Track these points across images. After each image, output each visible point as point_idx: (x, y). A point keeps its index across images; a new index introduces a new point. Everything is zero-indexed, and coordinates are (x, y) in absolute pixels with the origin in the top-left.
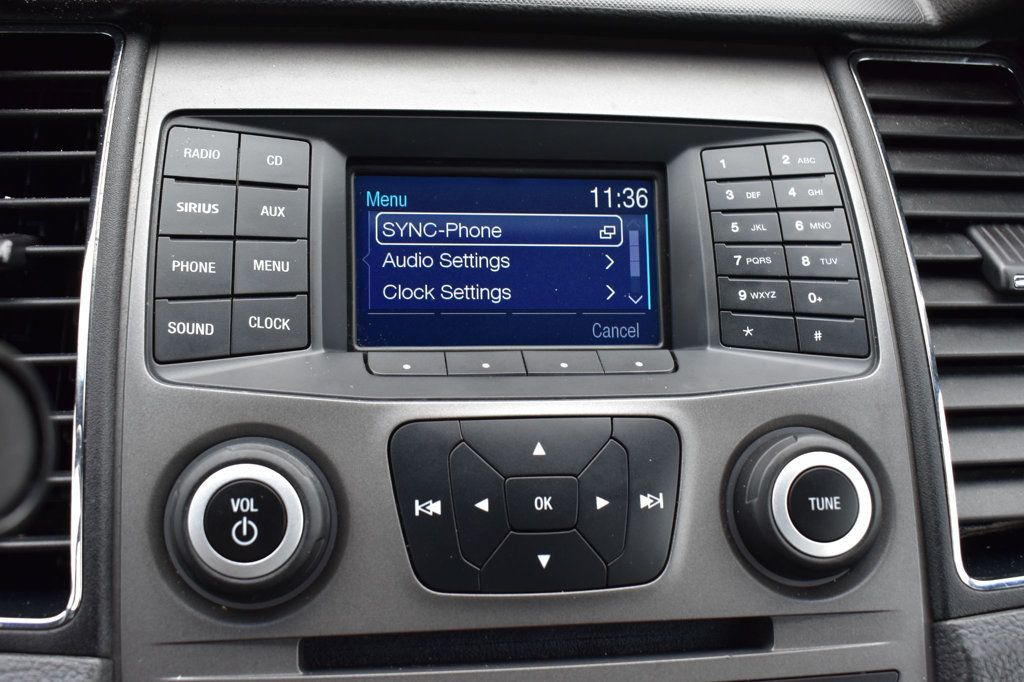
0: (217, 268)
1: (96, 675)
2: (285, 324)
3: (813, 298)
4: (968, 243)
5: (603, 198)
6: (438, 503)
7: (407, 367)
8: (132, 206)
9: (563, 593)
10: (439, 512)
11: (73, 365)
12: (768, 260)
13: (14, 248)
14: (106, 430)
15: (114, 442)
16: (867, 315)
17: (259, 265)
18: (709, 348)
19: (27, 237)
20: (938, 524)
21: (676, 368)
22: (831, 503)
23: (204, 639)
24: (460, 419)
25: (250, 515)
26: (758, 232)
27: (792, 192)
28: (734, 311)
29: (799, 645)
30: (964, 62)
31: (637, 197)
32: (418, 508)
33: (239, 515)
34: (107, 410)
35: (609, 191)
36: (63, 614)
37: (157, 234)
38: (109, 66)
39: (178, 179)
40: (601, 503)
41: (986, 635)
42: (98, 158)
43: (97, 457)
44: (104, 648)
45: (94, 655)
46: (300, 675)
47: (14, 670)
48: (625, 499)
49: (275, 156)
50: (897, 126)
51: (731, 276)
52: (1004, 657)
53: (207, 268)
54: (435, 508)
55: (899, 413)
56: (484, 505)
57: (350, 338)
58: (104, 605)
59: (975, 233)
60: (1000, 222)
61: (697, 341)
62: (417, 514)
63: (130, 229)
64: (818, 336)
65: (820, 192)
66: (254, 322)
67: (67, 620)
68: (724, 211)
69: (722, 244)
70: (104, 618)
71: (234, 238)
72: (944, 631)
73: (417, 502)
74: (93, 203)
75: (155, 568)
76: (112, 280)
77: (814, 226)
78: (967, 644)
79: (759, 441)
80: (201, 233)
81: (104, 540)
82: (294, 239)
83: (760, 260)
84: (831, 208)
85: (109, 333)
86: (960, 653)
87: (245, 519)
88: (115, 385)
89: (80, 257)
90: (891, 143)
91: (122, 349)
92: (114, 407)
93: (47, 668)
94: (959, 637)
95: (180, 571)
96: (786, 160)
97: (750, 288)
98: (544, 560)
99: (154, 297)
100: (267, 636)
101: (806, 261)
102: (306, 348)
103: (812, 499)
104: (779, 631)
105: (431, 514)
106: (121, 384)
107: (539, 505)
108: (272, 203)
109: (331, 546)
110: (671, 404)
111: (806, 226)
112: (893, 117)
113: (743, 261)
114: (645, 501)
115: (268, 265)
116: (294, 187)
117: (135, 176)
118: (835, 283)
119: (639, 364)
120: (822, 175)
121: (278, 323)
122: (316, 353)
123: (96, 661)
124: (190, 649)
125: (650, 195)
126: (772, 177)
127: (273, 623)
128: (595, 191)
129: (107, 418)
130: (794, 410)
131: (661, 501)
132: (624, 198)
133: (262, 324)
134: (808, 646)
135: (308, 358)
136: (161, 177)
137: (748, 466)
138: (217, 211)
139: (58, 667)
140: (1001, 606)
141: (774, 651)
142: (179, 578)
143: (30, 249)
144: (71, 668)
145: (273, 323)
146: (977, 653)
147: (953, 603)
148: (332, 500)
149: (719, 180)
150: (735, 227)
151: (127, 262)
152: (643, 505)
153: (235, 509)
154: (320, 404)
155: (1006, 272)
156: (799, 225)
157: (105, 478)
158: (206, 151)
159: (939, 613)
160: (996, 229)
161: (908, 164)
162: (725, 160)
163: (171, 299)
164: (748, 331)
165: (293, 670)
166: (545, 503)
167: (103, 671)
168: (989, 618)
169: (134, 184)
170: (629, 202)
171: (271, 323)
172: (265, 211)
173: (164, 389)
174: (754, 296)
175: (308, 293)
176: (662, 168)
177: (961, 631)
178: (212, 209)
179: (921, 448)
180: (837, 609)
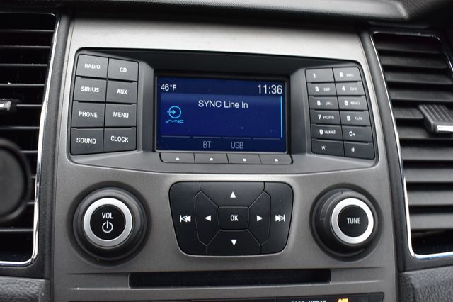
0: (98, 115)
1: (43, 286)
2: (126, 139)
3: (351, 134)
4: (418, 112)
5: (263, 89)
6: (190, 217)
7: (178, 159)
8: (62, 88)
9: (242, 256)
10: (190, 221)
11: (36, 155)
12: (333, 117)
13: (12, 104)
14: (49, 183)
15: (53, 188)
16: (374, 142)
17: (116, 114)
18: (307, 154)
19: (17, 100)
20: (402, 230)
21: (292, 162)
22: (357, 221)
23: (89, 272)
24: (200, 182)
25: (110, 220)
26: (328, 105)
27: (344, 89)
28: (318, 139)
29: (342, 281)
30: (419, 35)
31: (278, 89)
32: (181, 219)
33: (105, 220)
34: (50, 174)
35: (265, 86)
36: (30, 260)
37: (72, 100)
38: (53, 28)
39: (82, 77)
40: (259, 218)
41: (421, 279)
42: (48, 67)
43: (45, 194)
44: (46, 275)
45: (42, 278)
46: (129, 289)
47: (8, 283)
48: (269, 217)
49: (123, 68)
50: (390, 61)
51: (317, 124)
52: (429, 288)
53: (94, 115)
54: (188, 219)
55: (387, 184)
56: (209, 218)
57: (153, 147)
58: (47, 256)
59: (421, 108)
60: (432, 103)
61: (301, 151)
62: (181, 221)
63: (61, 98)
64: (353, 150)
65: (356, 89)
66: (113, 138)
67: (31, 263)
68: (314, 96)
69: (313, 110)
70: (47, 262)
71: (105, 103)
72: (404, 277)
73: (181, 216)
74: (46, 86)
75: (69, 241)
76: (53, 119)
77: (352, 103)
78: (413, 282)
79: (327, 194)
80: (91, 100)
81: (48, 229)
82: (130, 104)
83: (329, 117)
84: (360, 96)
85: (51, 142)
86: (410, 286)
87: (108, 222)
88: (54, 164)
89: (40, 109)
90: (387, 69)
91: (57, 149)
92: (53, 173)
93: (22, 283)
94: (409, 279)
95: (80, 243)
96: (341, 75)
97: (325, 129)
98: (234, 242)
99: (71, 127)
100: (116, 271)
101: (349, 118)
102: (135, 150)
103: (348, 219)
104: (333, 275)
105: (186, 221)
106: (56, 163)
107: (232, 219)
108: (122, 88)
109: (144, 234)
110: (289, 177)
111: (349, 103)
112: (388, 58)
113: (322, 118)
114: (278, 218)
115: (119, 114)
116: (131, 82)
117: (64, 75)
118: (361, 128)
119: (276, 160)
120: (356, 82)
121: (124, 139)
122: (139, 152)
123: (43, 280)
124: (83, 276)
125: (283, 89)
126: (335, 82)
127: (119, 266)
128: (260, 86)
129: (50, 178)
130: (342, 181)
131: (284, 218)
132: (272, 89)
133: (117, 139)
134: (345, 281)
135: (135, 155)
136: (75, 76)
137: (322, 204)
138: (98, 91)
139: (27, 283)
140: (428, 266)
141: (331, 283)
142: (79, 246)
143: (18, 105)
144: (32, 283)
145: (121, 139)
146: (417, 286)
147: (407, 265)
148: (145, 215)
149: (313, 83)
150: (319, 103)
151: (60, 112)
152: (276, 220)
153: (104, 217)
154: (140, 174)
155: (434, 125)
156: (346, 103)
157: (49, 202)
158: (94, 65)
159: (401, 269)
160: (430, 106)
161: (393, 78)
162: (315, 74)
163: (78, 128)
164: (323, 147)
165: (126, 286)
166: (235, 218)
167: (46, 285)
168: (422, 271)
169: (63, 79)
170: (274, 91)
171: (120, 139)
172: (118, 91)
173: (74, 166)
174: (326, 132)
175: (136, 127)
176: (288, 77)
177: (411, 277)
178: (97, 90)
179: (396, 198)
180: (358, 266)
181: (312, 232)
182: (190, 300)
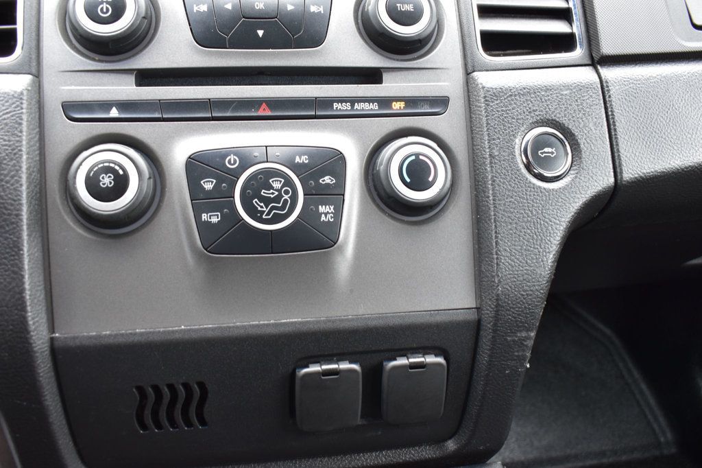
9: (271, 50)
22: (409, 8)
23: (86, 69)
29: (397, 83)
40: (290, 6)
44: (34, 71)
45: (28, 74)
46: (135, 87)
56: (229, 6)
62: (195, 11)
72: (473, 78)
73: (195, 5)
87: (105, 4)
98: (260, 33)
103: (398, 5)
104: (385, 76)
105: (202, 11)
107: (257, 6)
123: (30, 77)
134: (401, 83)
141: (383, 85)
147: (477, 66)
159: (470, 70)
165: (131, 85)
166: (260, 5)
167: (33, 82)
180: (415, 66)
181: (358, 29)
182: (209, 99)
